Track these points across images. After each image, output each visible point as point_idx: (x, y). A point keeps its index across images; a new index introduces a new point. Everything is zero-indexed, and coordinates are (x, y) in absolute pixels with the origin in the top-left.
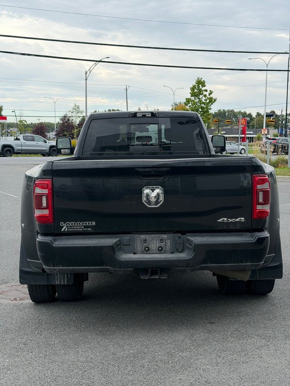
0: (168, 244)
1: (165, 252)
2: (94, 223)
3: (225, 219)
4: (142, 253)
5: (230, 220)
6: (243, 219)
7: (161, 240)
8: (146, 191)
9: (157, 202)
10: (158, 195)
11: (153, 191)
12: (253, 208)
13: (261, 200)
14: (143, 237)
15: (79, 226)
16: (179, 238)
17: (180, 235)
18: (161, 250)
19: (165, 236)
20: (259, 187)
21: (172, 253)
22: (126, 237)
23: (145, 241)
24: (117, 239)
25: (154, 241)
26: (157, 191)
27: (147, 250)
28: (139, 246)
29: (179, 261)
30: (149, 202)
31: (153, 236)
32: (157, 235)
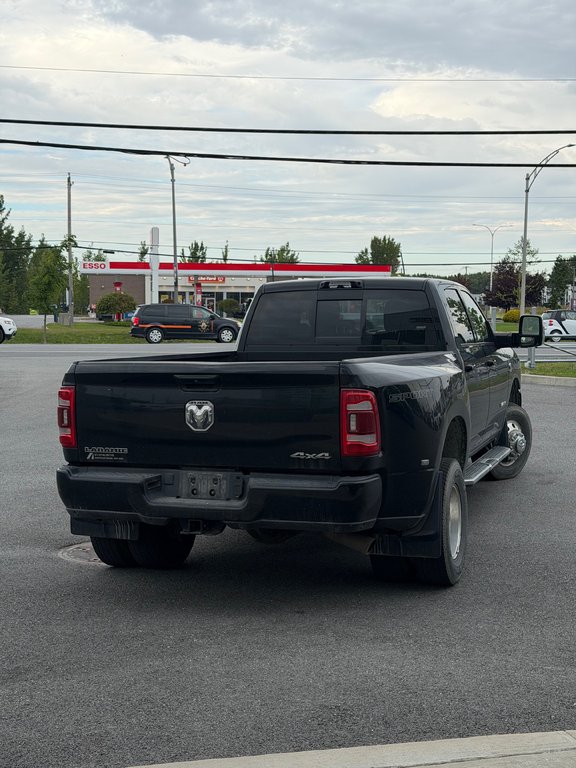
0: (224, 487)
1: (218, 498)
2: (126, 450)
3: (302, 454)
4: (188, 497)
5: (309, 456)
6: (327, 454)
7: (214, 480)
8: (191, 407)
9: (205, 424)
10: (206, 412)
11: (200, 407)
12: (341, 439)
13: (353, 427)
14: (191, 473)
15: (108, 453)
16: (238, 478)
17: (240, 474)
18: (212, 494)
19: (220, 475)
20: (351, 407)
21: (228, 499)
22: (168, 474)
23: (193, 479)
24: (153, 475)
25: (205, 480)
26: (207, 408)
27: (194, 493)
28: (184, 487)
29: (227, 512)
30: (195, 424)
31: (204, 473)
32: (209, 473)
